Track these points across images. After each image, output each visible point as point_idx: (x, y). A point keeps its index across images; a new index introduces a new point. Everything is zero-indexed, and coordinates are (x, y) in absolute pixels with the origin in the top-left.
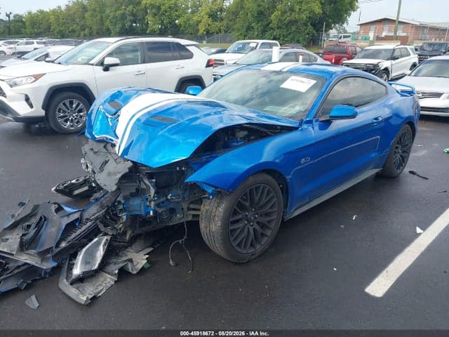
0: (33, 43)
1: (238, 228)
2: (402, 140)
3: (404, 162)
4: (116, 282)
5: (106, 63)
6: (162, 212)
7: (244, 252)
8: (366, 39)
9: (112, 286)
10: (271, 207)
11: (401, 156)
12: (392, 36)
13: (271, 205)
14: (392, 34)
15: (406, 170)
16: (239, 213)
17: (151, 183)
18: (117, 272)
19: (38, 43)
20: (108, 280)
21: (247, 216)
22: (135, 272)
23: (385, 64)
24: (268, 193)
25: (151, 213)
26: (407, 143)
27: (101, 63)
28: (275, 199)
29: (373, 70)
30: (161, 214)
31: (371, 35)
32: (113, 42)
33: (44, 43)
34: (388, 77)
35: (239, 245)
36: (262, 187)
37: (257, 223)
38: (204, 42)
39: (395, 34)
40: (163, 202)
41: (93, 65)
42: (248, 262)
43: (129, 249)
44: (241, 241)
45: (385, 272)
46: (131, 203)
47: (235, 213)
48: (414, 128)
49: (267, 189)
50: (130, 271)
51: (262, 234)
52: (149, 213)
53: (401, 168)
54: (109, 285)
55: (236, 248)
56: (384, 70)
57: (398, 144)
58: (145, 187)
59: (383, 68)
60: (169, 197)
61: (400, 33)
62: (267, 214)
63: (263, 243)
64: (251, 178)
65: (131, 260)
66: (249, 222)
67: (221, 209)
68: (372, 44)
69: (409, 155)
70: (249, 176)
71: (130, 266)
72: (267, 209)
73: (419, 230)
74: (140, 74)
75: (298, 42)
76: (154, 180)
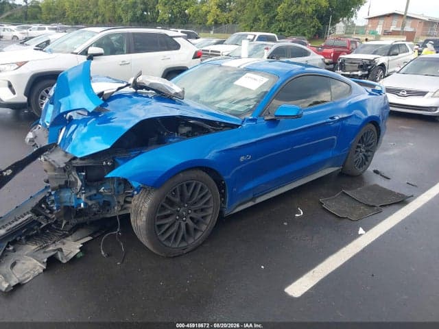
0: (45, 29)
1: (167, 224)
2: (365, 139)
3: (367, 160)
4: (44, 270)
5: (89, 52)
6: (92, 205)
7: (174, 246)
8: (373, 34)
9: (40, 274)
10: (205, 204)
11: (364, 155)
12: (398, 31)
13: (205, 201)
14: (399, 29)
15: (370, 169)
16: (167, 208)
17: (79, 176)
18: (45, 260)
19: (49, 29)
20: (38, 268)
21: (179, 211)
22: (65, 261)
23: (382, 60)
24: (202, 189)
25: (82, 205)
26: (370, 142)
27: (85, 52)
28: (210, 196)
29: (368, 65)
30: (90, 207)
31: (379, 30)
32: (99, 32)
33: (56, 29)
34: (384, 72)
35: (169, 239)
36: (194, 185)
37: (191, 218)
38: (212, 32)
39: (403, 29)
40: (95, 195)
41: (77, 54)
42: (179, 256)
43: (70, 238)
44: (171, 235)
45: (311, 272)
46: (62, 194)
47: (163, 208)
48: (379, 127)
49: (200, 186)
50: (60, 259)
51: (195, 229)
52: (80, 205)
53: (364, 166)
54: (36, 273)
55: (165, 243)
56: (380, 65)
57: (359, 142)
58: (73, 179)
59: (379, 64)
60: (102, 190)
61: (408, 28)
62: (202, 210)
63: (196, 238)
64: (181, 174)
65: (60, 250)
66: (181, 217)
67: (147, 205)
68: (378, 38)
69: (373, 154)
70: (179, 173)
71: (59, 255)
72: (200, 205)
73: (361, 231)
74: (124, 64)
75: (304, 35)
76: (84, 174)
